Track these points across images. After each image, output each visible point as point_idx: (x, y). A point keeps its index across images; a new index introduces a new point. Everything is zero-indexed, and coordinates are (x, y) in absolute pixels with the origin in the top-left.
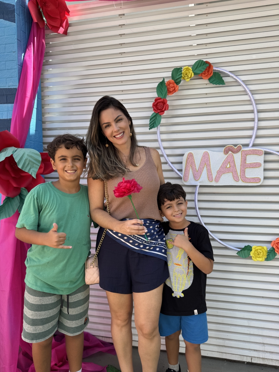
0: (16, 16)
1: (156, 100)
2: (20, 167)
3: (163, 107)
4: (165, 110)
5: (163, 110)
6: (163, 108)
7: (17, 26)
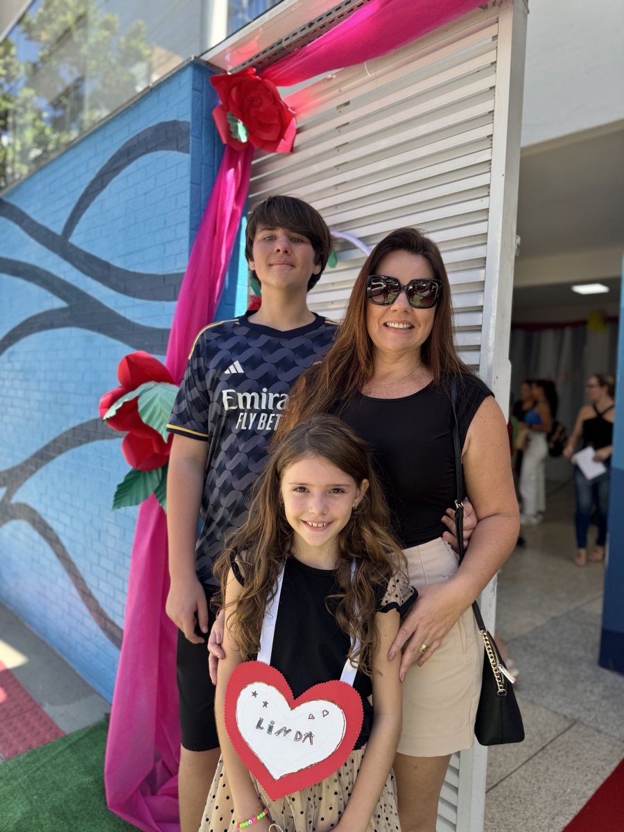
0: (191, 142)
2: (144, 419)
7: (193, 159)
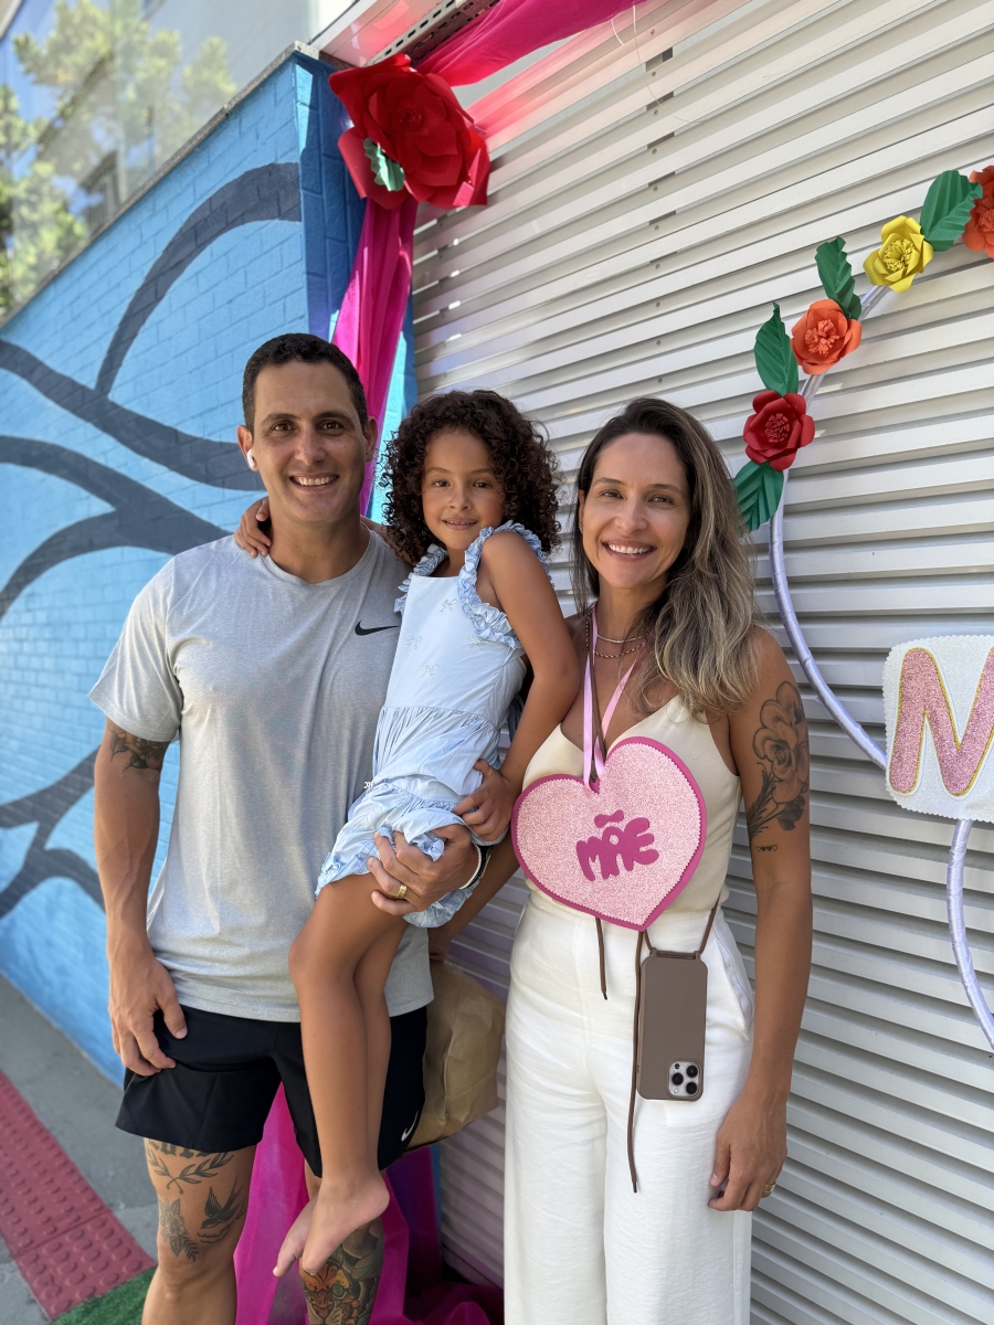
0: (302, 199)
1: (758, 404)
3: (790, 433)
4: (799, 445)
5: (790, 445)
6: (787, 439)
7: (308, 231)
